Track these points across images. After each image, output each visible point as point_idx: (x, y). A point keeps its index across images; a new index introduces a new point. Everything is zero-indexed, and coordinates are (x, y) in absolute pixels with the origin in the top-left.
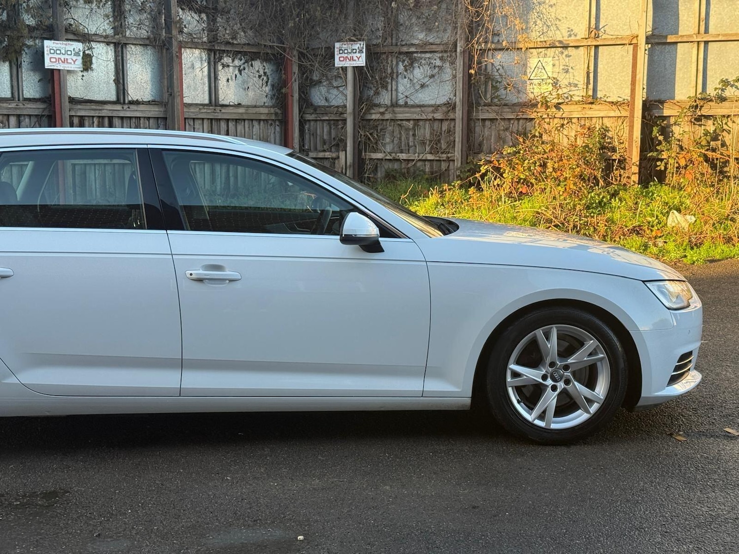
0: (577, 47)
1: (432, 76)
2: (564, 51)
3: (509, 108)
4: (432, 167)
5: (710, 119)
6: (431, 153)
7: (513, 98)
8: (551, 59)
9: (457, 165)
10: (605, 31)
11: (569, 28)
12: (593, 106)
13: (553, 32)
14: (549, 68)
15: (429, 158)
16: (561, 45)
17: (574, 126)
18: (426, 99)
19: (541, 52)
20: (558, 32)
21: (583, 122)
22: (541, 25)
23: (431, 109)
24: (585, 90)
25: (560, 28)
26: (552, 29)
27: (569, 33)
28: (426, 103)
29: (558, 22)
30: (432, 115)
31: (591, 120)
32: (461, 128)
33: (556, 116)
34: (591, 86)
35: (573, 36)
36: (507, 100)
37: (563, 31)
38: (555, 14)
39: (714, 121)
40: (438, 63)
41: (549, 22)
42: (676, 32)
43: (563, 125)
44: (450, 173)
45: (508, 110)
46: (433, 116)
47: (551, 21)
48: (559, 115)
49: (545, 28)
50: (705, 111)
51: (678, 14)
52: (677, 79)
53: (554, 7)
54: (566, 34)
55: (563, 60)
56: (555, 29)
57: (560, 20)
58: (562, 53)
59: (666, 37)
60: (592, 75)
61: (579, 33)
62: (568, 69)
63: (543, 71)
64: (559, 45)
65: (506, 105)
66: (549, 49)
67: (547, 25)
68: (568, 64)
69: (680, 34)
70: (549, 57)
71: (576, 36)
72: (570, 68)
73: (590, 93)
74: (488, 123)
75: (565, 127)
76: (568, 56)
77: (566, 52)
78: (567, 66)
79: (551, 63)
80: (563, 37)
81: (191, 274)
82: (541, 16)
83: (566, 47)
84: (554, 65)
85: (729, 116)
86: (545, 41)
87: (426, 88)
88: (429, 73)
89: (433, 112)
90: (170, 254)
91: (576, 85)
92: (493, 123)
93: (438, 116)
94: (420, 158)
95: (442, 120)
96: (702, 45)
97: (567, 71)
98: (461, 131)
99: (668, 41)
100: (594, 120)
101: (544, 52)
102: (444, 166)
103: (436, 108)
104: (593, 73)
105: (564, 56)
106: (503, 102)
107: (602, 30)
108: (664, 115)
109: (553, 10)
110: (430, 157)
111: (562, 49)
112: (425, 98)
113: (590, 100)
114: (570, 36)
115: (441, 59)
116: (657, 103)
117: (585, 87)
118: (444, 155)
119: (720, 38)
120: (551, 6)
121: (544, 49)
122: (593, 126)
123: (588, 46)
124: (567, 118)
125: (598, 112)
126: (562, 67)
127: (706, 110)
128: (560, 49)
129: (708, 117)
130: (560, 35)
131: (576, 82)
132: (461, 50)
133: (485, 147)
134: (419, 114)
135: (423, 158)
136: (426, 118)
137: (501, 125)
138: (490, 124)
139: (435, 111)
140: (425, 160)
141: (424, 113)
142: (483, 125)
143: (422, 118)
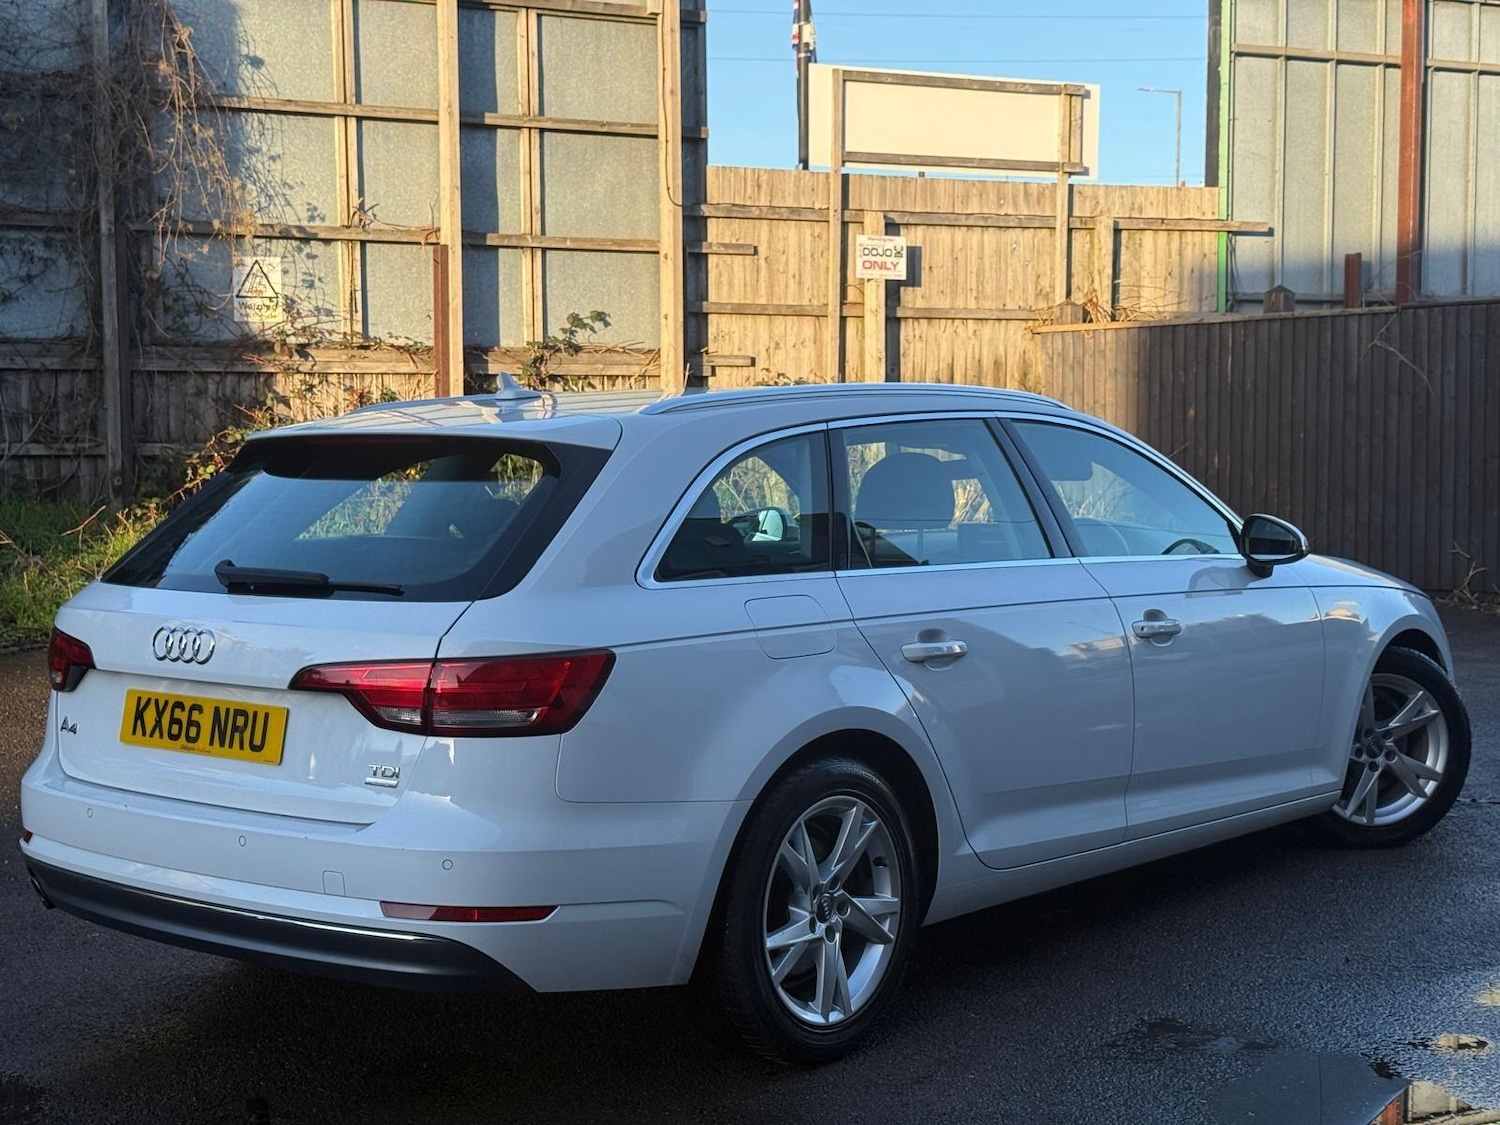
0: (327, 241)
1: (29, 278)
2: (302, 246)
3: (206, 352)
4: (39, 471)
5: (559, 382)
6: (34, 440)
7: (208, 331)
8: (278, 259)
9: (114, 465)
10: (375, 216)
11: (309, 204)
12: (368, 353)
13: (280, 208)
14: (276, 277)
15: (34, 453)
16: (302, 236)
17: (332, 390)
18: (18, 327)
19: (259, 245)
20: (287, 209)
21: (348, 382)
22: (255, 194)
23: (35, 348)
24: (348, 322)
25: (292, 202)
26: (277, 202)
27: (310, 213)
28: (15, 335)
29: (287, 191)
30: (41, 360)
31: (363, 379)
32: (118, 390)
33: (300, 369)
34: (359, 316)
35: (318, 219)
36: (199, 336)
37: (298, 208)
38: (282, 174)
39: (565, 384)
40: (40, 251)
41: (270, 189)
42: (495, 230)
43: (312, 387)
44: (82, 483)
45: (204, 355)
46: (43, 364)
47: (274, 188)
48: (306, 367)
49: (263, 200)
50: (551, 368)
51: (496, 197)
52: (501, 308)
53: (278, 161)
54: (304, 215)
55: (303, 264)
56: (283, 203)
57: (291, 187)
58: (300, 250)
59: (484, 236)
60: (359, 295)
61: (328, 215)
62: (313, 281)
63: (264, 281)
64: (297, 235)
65: (197, 345)
66: (274, 241)
67: (267, 195)
68: (312, 272)
69: (501, 231)
70: (276, 256)
71: (323, 219)
72: (316, 280)
73: (358, 328)
74: (158, 380)
75: (315, 390)
76: (310, 256)
77: (307, 250)
78: (311, 275)
79: (279, 268)
80: (299, 220)
82: (255, 176)
83: (307, 239)
84: (285, 272)
85: (586, 377)
86: (272, 226)
87: (14, 304)
88: (23, 272)
89: (39, 355)
91: (329, 313)
92: (171, 380)
93: (52, 362)
94: (13, 452)
95: (56, 372)
96: (539, 254)
97: (311, 285)
98: (119, 396)
99: (489, 243)
100: (368, 379)
101: (264, 245)
102: (66, 468)
103: (46, 346)
104: (360, 292)
105: (303, 255)
106: (195, 339)
107: (370, 213)
108: (490, 373)
109: (277, 166)
110: (36, 450)
111: (298, 243)
112: (11, 323)
113: (358, 341)
114: (312, 218)
115: (48, 244)
116: (479, 353)
117: (348, 316)
118: (69, 447)
119: (568, 244)
120: (273, 158)
121: (264, 240)
122: (366, 390)
123: (348, 240)
124: (319, 374)
125: (378, 364)
126: (300, 277)
127: (554, 366)
128: (295, 243)
129: (554, 378)
130: (293, 216)
131: (329, 307)
132: (110, 229)
133: (156, 429)
134: (8, 359)
135: (21, 453)
136: (25, 366)
137: (191, 385)
138: (167, 383)
139: (44, 352)
140: (22, 457)
141: (23, 357)
142: (151, 385)
143: (14, 367)
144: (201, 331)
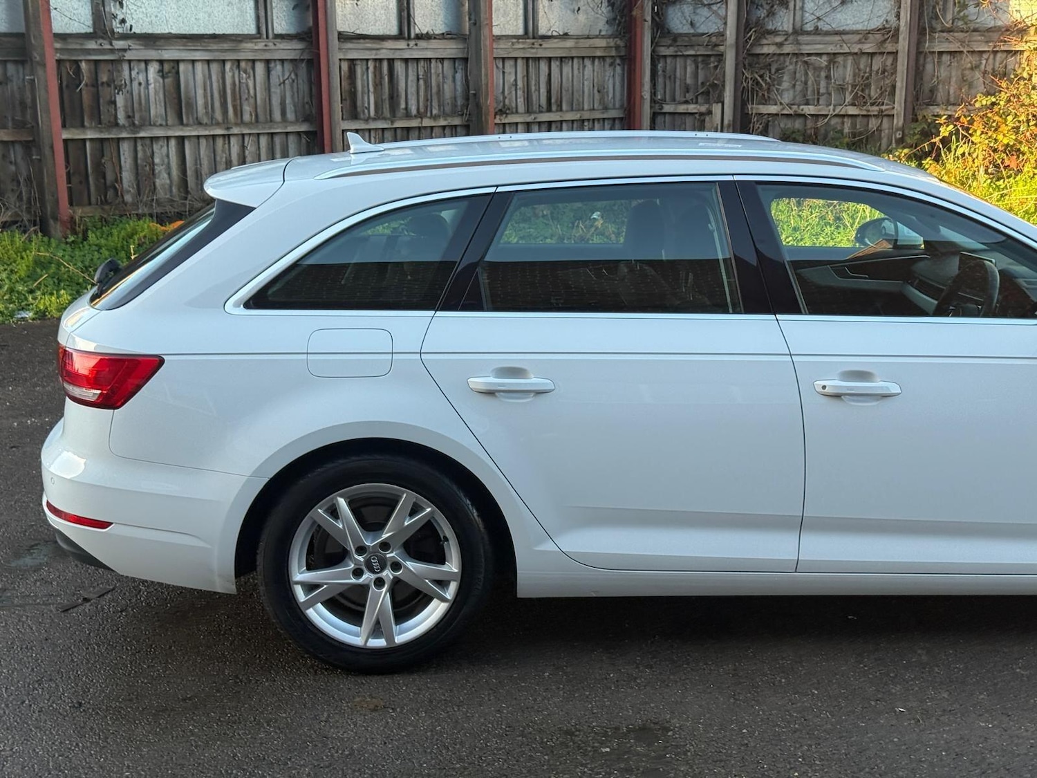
3: (983, 35)
4: (854, 125)
6: (853, 104)
7: (987, 20)
9: (898, 122)
15: (850, 113)
18: (848, 22)
23: (857, 37)
28: (847, 28)
30: (860, 46)
32: (906, 67)
36: (978, 23)
44: (883, 134)
45: (979, 38)
46: (860, 50)
65: (975, 30)
74: (946, 58)
81: (824, 387)
87: (849, 5)
89: (860, 42)
90: (787, 355)
92: (954, 58)
93: (868, 47)
94: (836, 112)
95: (872, 55)
98: (905, 71)
102: (873, 124)
103: (866, 35)
106: (972, 26)
110: (852, 111)
112: (846, 19)
118: (875, 108)
133: (939, 95)
134: (838, 46)
135: (842, 113)
136: (849, 51)
137: (968, 61)
138: (950, 60)
139: (863, 40)
140: (843, 116)
141: (846, 43)
142: (938, 62)
143: (842, 51)
144: (978, 20)
